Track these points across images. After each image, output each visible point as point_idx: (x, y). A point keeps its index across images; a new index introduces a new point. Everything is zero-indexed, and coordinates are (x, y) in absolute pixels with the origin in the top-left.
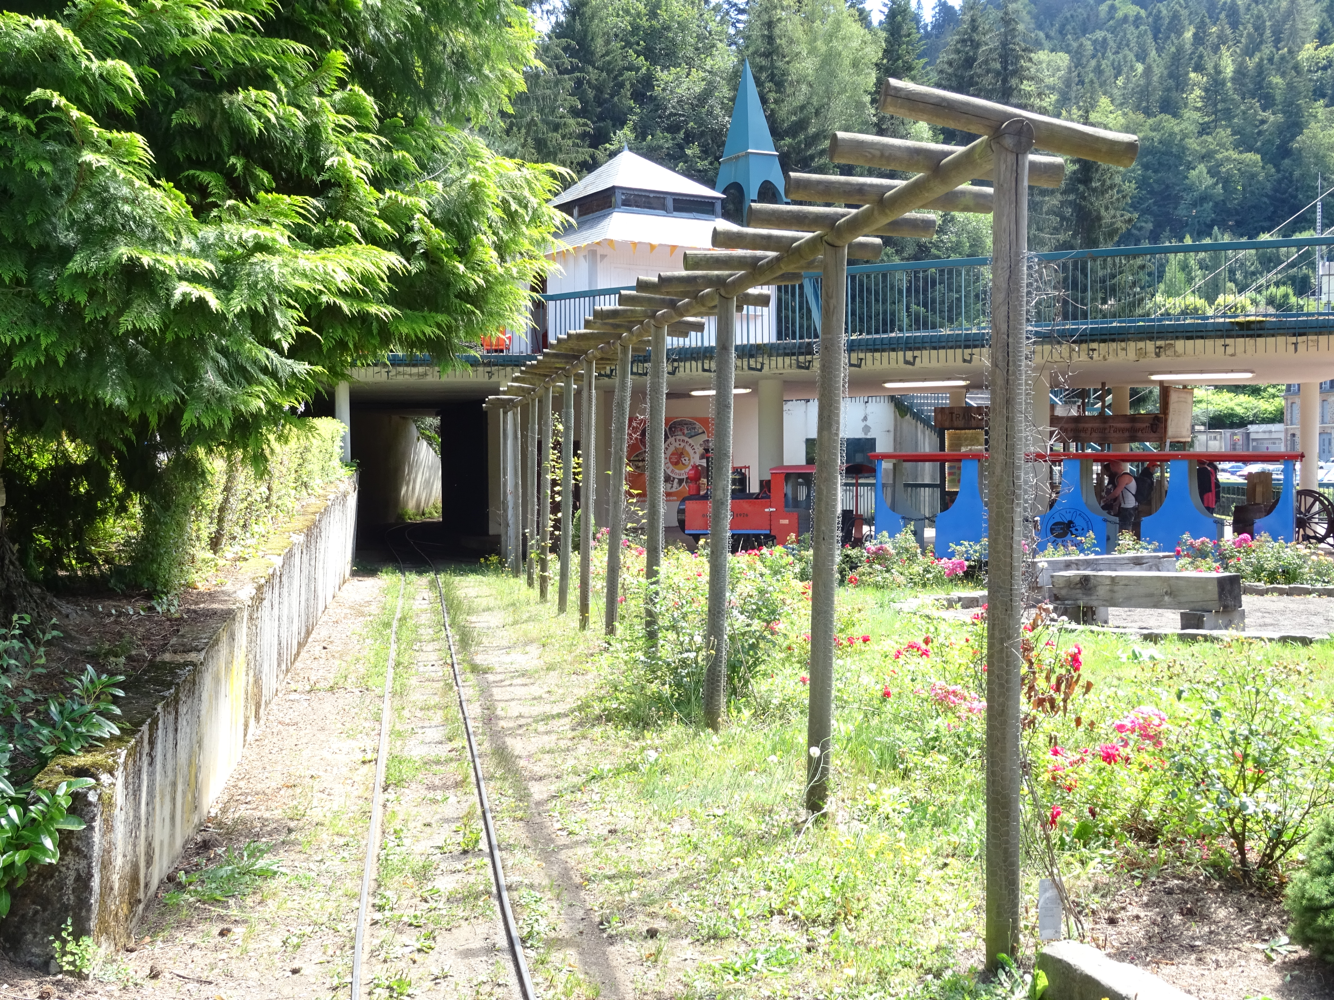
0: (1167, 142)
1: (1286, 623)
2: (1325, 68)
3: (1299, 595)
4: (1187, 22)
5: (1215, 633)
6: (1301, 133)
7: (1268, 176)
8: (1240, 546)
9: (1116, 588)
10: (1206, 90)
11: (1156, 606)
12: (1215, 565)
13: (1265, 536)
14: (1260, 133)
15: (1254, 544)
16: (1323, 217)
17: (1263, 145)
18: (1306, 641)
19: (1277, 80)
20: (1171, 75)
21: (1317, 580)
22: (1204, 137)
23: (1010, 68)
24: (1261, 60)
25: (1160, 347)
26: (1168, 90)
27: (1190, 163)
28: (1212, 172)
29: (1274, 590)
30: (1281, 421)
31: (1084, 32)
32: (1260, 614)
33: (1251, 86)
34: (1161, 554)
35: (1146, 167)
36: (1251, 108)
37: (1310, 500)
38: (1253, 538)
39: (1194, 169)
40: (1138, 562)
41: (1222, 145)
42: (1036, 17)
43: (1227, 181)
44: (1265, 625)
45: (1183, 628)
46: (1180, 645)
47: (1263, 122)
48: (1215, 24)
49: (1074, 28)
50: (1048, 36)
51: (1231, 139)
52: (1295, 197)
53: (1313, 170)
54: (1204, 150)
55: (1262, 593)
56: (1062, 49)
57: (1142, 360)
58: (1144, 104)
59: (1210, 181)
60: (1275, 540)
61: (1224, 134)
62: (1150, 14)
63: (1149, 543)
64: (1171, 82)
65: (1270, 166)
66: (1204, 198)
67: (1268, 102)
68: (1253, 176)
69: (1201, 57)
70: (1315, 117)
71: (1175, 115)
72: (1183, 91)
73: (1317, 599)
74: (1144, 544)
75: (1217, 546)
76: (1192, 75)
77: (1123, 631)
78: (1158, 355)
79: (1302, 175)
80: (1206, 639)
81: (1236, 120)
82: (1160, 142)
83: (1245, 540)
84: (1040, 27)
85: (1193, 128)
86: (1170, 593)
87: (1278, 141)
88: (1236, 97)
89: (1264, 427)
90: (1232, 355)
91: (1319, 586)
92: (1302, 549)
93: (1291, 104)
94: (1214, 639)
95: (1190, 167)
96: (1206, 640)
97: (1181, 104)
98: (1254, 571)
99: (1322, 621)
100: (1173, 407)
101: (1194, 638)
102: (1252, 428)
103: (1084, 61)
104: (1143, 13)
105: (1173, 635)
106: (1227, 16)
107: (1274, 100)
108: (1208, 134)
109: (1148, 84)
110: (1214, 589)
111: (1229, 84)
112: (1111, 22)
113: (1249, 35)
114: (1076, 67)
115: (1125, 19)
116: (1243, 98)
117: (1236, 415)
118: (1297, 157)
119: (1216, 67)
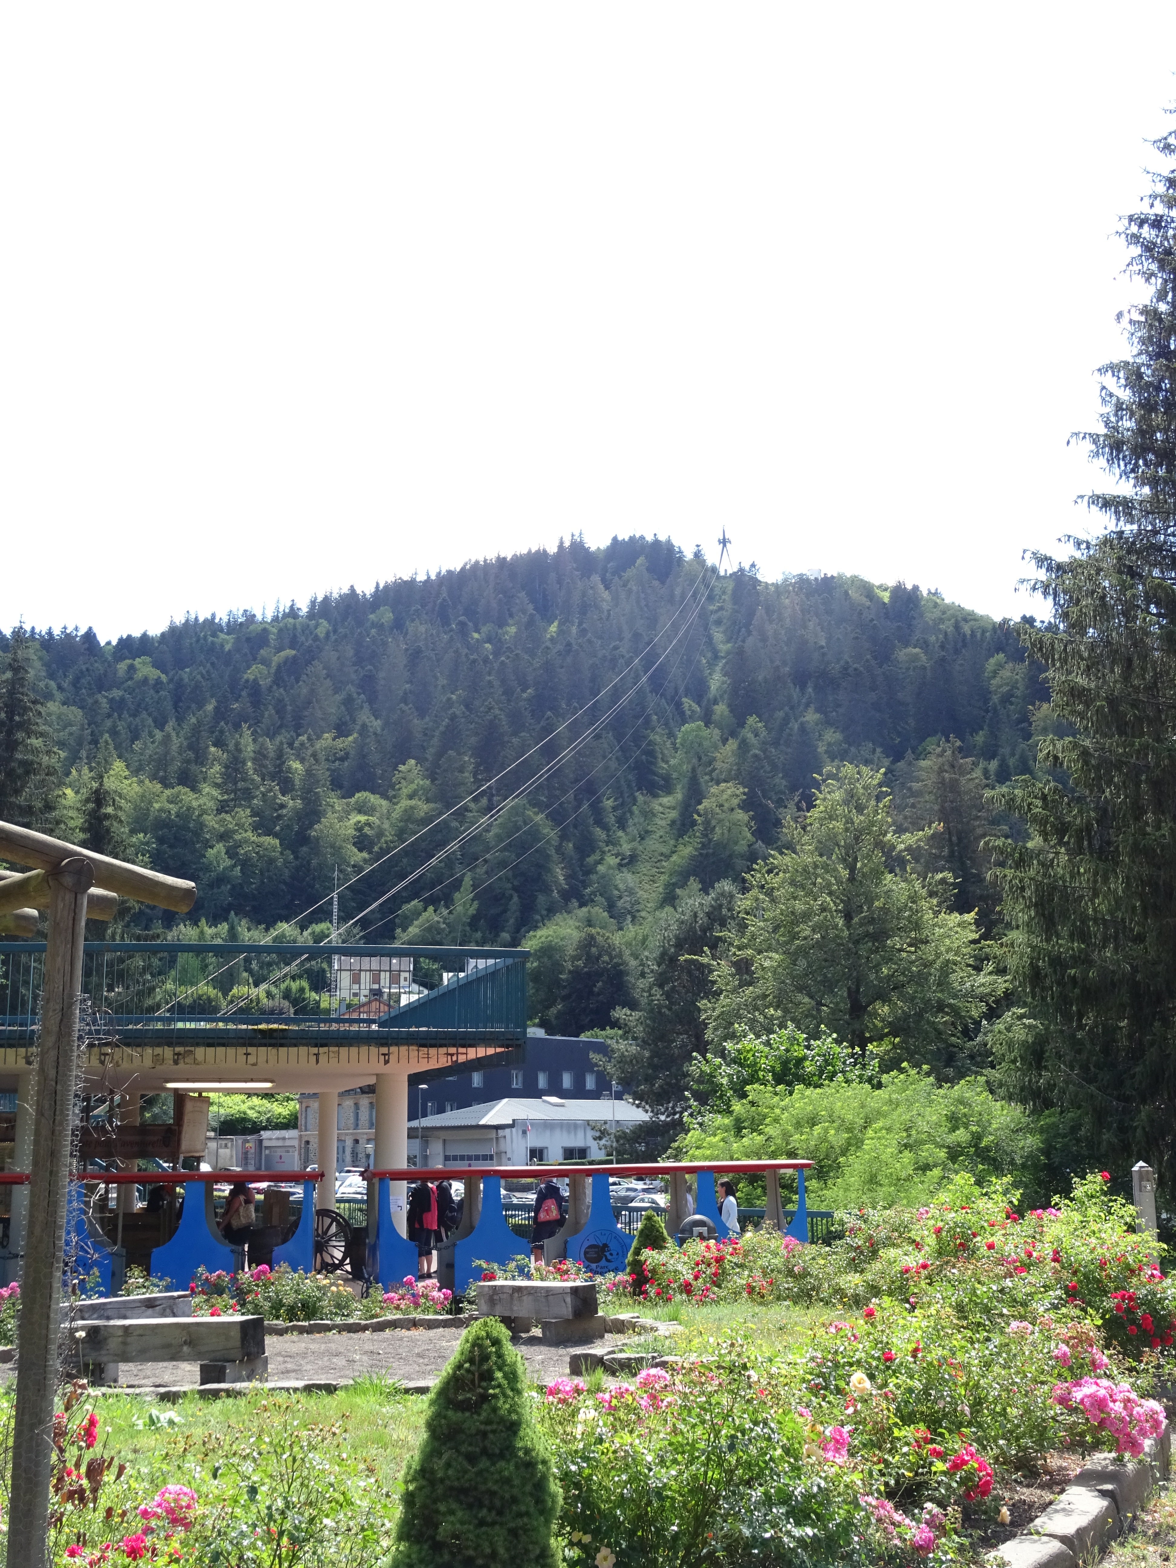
0: (185, 816)
1: (309, 1367)
2: (342, 759)
3: (319, 1332)
4: (208, 694)
5: (238, 1386)
6: (319, 822)
7: (286, 862)
8: (259, 1278)
9: (129, 1340)
10: (227, 767)
11: (173, 1358)
12: (232, 1302)
13: (284, 1266)
14: (279, 817)
15: (273, 1275)
16: (339, 910)
17: (282, 829)
18: (330, 1389)
19: (296, 765)
20: (190, 747)
21: (336, 1314)
22: (223, 815)
23: (17, 718)
24: (281, 743)
25: (178, 1054)
26: (188, 762)
27: (207, 840)
28: (231, 853)
29: (294, 1328)
30: (295, 1127)
31: (100, 689)
32: (280, 1359)
33: (271, 769)
34: (176, 1294)
35: (161, 840)
36: (271, 790)
37: (328, 1221)
38: (271, 1270)
39: (212, 847)
40: (150, 1305)
41: (240, 825)
42: (47, 665)
43: (245, 863)
44: (288, 1372)
45: (202, 1384)
46: (201, 1404)
47: (282, 806)
48: (237, 700)
49: (89, 683)
50: (60, 688)
51: (250, 820)
52: (313, 887)
53: (330, 859)
54: (222, 829)
55: (281, 1332)
56: (74, 703)
57: (158, 1067)
58: (161, 774)
59: (228, 862)
60: (295, 1271)
61: (243, 814)
62: (171, 681)
63: (161, 1279)
64: (191, 755)
65: (288, 852)
66: (221, 880)
67: (287, 786)
68: (271, 861)
69: (222, 732)
70: (333, 807)
71: (194, 789)
72: (202, 764)
73: (337, 1336)
74: (156, 1280)
75: (234, 1280)
76: (213, 749)
77: (138, 1391)
78: (176, 1062)
79: (320, 864)
80: (229, 1393)
81: (255, 801)
82: (177, 816)
83: (264, 1272)
84: (51, 676)
85: (211, 805)
86: (189, 1343)
87: (296, 828)
88: (255, 777)
89: (278, 1133)
90: (254, 1065)
91: (338, 1320)
92: (323, 1280)
93: (310, 791)
94: (238, 1394)
95: (208, 845)
96: (229, 1396)
97: (200, 776)
98: (272, 1307)
99: (344, 1363)
100: (187, 1118)
101: (216, 1394)
102: (265, 1134)
103: (98, 719)
104: (164, 678)
105: (192, 1391)
106: (249, 695)
107: (293, 785)
108: (227, 812)
109: (167, 753)
110: (236, 1334)
111: (249, 764)
112: (129, 683)
113: (270, 715)
114: (89, 725)
115: (145, 680)
116: (263, 780)
117: (249, 1120)
118: (314, 845)
119: (237, 744)
